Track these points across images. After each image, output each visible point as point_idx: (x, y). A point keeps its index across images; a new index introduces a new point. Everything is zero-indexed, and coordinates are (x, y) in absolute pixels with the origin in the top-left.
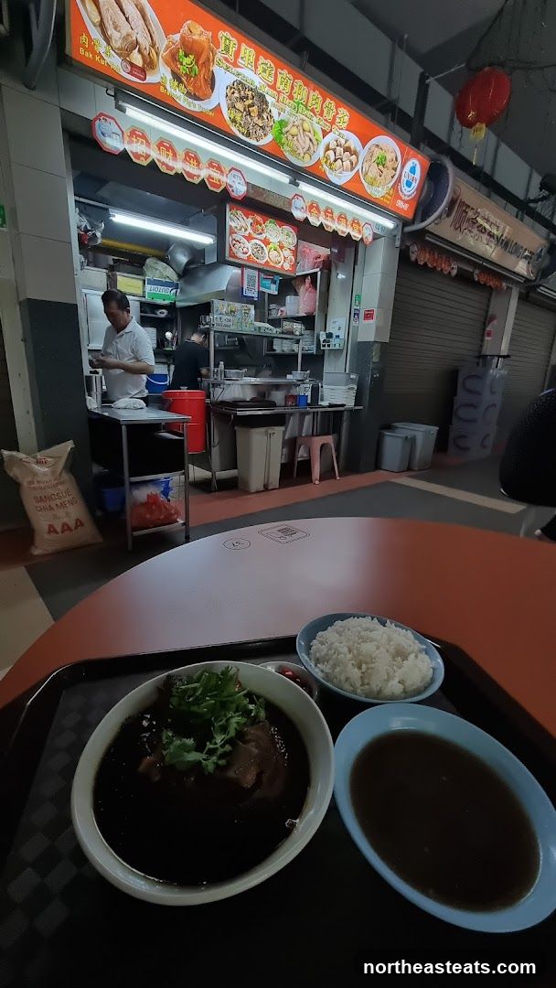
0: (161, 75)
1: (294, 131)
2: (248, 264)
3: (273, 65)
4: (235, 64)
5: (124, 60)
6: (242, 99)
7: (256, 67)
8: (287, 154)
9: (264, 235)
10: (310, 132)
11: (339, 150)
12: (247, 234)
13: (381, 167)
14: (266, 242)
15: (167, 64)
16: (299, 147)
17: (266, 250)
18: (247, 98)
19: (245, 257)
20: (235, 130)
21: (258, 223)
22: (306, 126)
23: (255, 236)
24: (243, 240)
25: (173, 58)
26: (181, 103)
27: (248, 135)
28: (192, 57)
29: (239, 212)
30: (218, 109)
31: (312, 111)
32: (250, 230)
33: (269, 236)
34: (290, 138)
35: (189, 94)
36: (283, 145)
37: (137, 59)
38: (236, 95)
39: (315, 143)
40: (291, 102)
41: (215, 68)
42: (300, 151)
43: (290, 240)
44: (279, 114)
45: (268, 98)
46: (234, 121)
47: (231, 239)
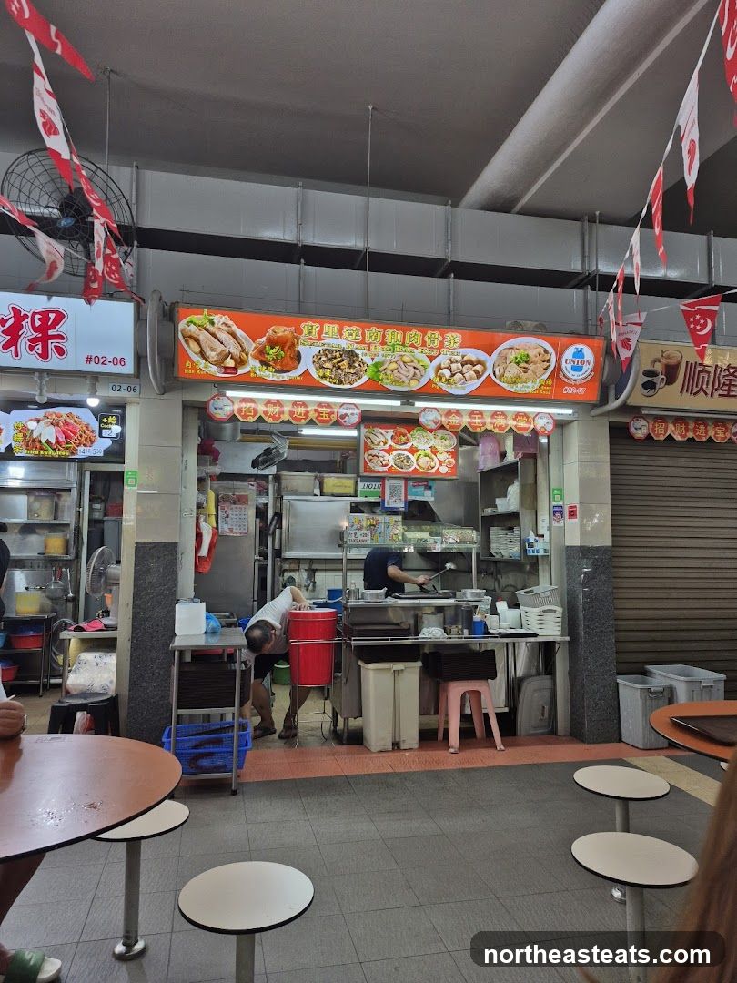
0: (253, 365)
1: (393, 366)
2: (390, 475)
3: (358, 328)
4: (320, 339)
5: (220, 366)
6: (329, 360)
7: (341, 335)
8: (388, 386)
9: (409, 445)
10: (412, 362)
11: (454, 366)
12: (387, 447)
13: (523, 365)
14: (413, 450)
15: (255, 357)
16: (402, 376)
17: (413, 458)
18: (335, 358)
19: (385, 469)
20: (326, 383)
21: (401, 434)
22: (406, 359)
23: (398, 447)
24: (382, 453)
25: (261, 353)
26: (271, 378)
27: (340, 383)
28: (277, 348)
29: (376, 429)
30: (307, 373)
31: (412, 345)
32: (390, 442)
33: (415, 444)
34: (389, 372)
35: (277, 371)
36: (382, 380)
37: (230, 363)
38: (324, 358)
39: (421, 368)
40: (385, 347)
41: (300, 348)
42: (404, 379)
43: (447, 442)
44: (373, 359)
45: (357, 351)
46: (324, 377)
47: (366, 455)
